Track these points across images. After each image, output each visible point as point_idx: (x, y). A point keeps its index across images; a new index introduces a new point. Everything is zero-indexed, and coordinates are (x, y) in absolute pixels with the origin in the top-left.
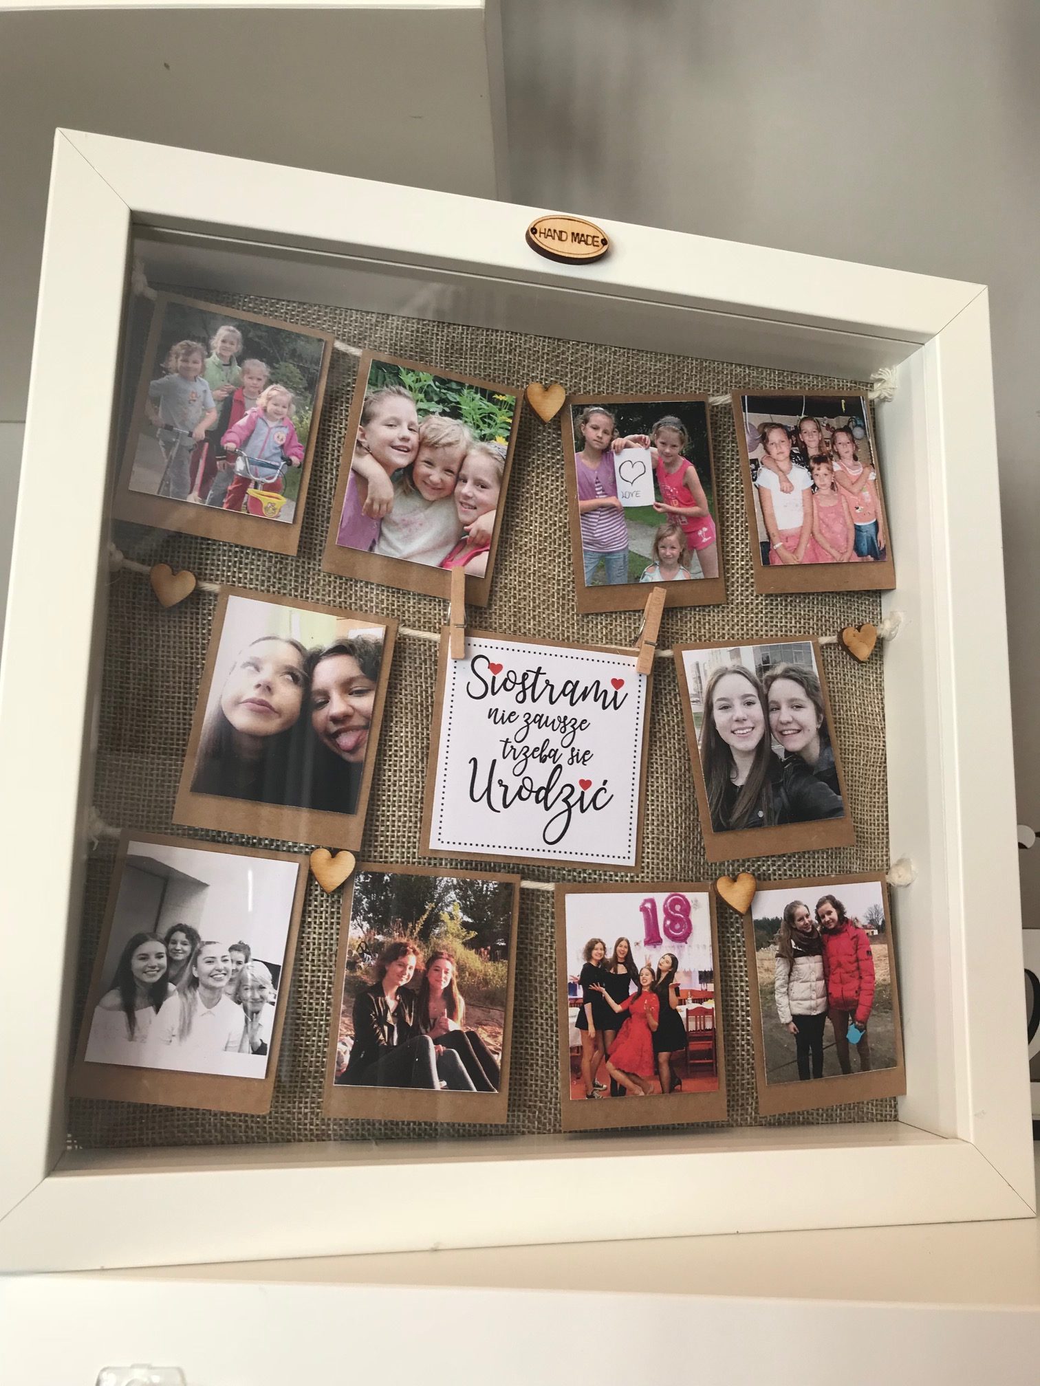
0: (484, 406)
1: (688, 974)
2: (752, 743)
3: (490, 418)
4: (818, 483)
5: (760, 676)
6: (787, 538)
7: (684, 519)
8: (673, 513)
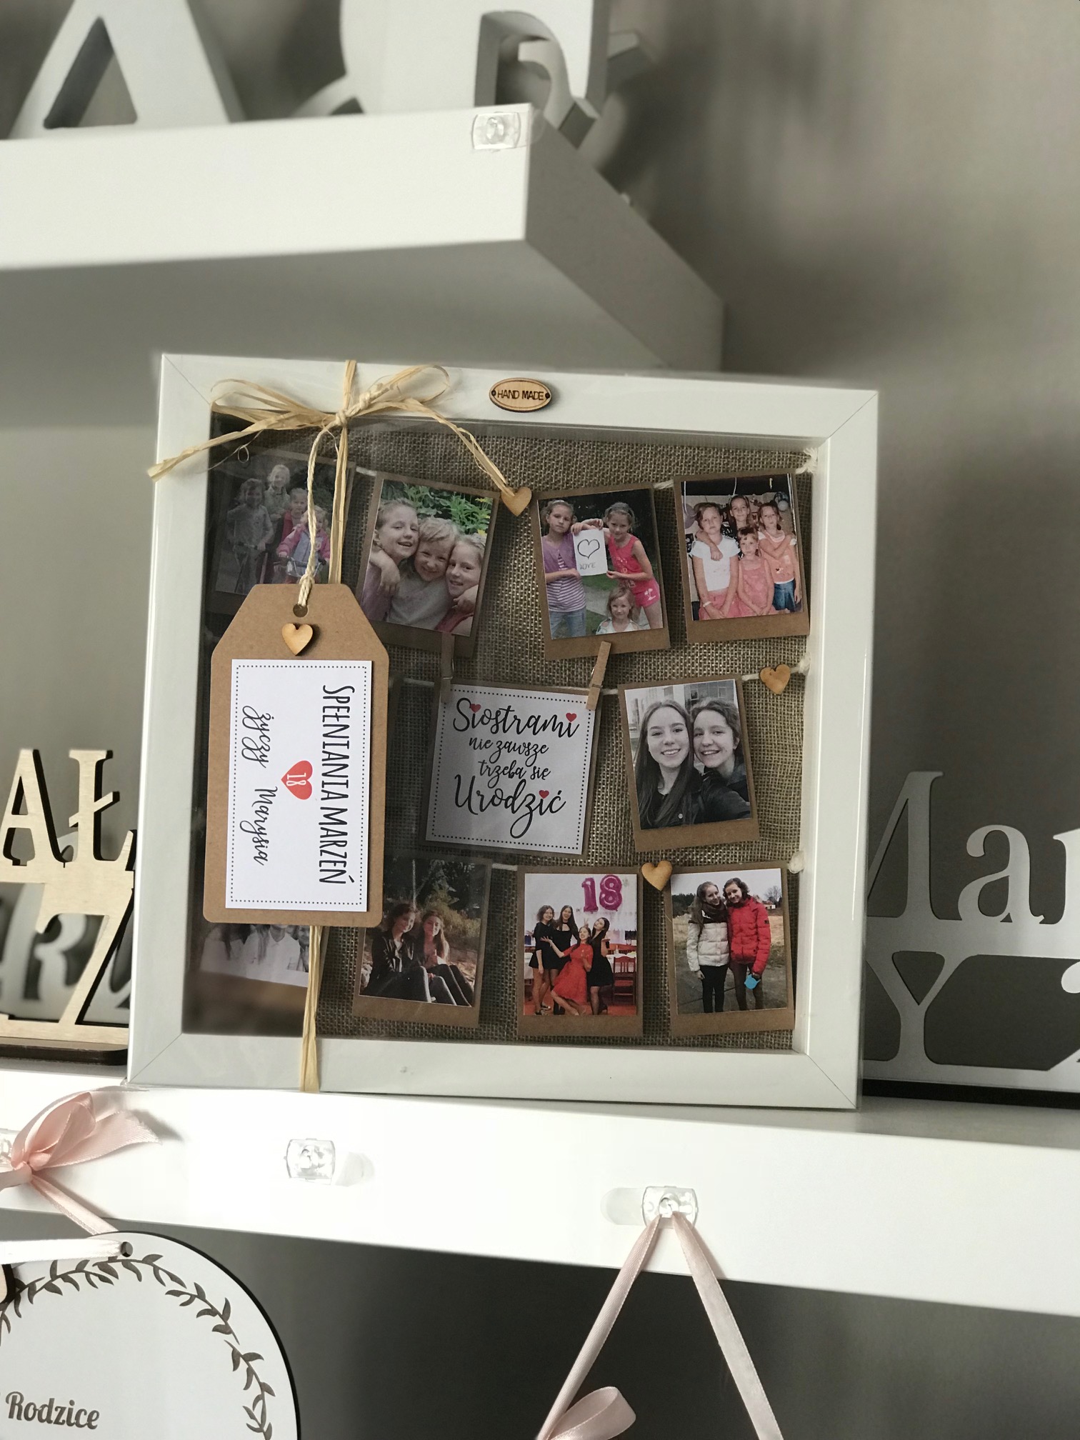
0: (468, 508)
1: (617, 933)
2: (677, 761)
3: (473, 516)
4: (744, 551)
5: (688, 709)
6: (715, 598)
7: (633, 583)
8: (623, 579)
